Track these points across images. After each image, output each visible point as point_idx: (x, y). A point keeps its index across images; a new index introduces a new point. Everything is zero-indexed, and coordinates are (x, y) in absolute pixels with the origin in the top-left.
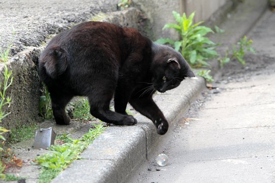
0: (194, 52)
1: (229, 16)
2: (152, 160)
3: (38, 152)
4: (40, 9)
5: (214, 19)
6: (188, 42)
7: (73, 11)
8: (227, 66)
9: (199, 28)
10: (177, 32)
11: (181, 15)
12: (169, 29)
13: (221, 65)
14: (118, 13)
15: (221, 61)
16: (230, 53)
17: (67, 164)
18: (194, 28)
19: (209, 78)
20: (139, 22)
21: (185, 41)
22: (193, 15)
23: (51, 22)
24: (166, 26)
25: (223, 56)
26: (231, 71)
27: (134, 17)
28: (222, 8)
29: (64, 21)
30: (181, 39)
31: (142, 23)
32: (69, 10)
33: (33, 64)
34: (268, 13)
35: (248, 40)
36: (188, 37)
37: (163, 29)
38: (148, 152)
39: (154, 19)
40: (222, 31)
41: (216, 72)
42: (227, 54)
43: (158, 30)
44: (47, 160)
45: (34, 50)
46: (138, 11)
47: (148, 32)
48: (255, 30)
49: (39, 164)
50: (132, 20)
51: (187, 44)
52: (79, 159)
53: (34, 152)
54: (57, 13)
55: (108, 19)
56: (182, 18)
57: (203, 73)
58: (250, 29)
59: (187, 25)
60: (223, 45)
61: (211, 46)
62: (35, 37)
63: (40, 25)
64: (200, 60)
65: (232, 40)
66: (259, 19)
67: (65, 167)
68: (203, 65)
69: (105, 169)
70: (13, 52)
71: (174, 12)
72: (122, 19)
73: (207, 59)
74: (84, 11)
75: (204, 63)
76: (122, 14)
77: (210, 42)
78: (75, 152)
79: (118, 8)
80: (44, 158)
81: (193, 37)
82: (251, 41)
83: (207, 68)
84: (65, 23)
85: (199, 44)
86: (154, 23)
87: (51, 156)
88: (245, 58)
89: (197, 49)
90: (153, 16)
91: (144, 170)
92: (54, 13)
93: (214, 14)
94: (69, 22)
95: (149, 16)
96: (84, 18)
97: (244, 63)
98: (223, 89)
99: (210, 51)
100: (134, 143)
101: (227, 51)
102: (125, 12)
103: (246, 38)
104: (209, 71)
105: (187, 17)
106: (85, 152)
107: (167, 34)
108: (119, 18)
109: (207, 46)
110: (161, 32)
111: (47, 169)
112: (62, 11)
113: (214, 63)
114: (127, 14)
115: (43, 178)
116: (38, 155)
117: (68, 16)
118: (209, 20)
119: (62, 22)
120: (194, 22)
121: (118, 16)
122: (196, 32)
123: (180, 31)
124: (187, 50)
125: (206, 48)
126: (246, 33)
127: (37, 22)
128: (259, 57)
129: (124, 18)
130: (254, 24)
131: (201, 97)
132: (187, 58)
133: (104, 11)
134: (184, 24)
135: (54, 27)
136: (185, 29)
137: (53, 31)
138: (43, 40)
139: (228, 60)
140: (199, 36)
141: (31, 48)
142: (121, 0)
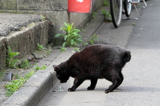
0: (73, 40)
1: (87, 24)
2: (54, 87)
3: (5, 82)
4: (7, 20)
5: (81, 26)
6: (70, 35)
7: (21, 21)
10: (66, 31)
11: (68, 24)
12: (62, 30)
13: (84, 46)
14: (40, 23)
15: (84, 44)
16: (88, 40)
17: (18, 88)
18: (73, 30)
19: (79, 51)
20: (49, 27)
21: (69, 35)
22: (73, 24)
23: (11, 26)
24: (61, 29)
25: (85, 42)
27: (47, 24)
28: (84, 21)
29: (17, 26)
30: (67, 34)
31: (51, 27)
32: (19, 21)
33: (4, 45)
34: (104, 23)
35: (96, 35)
36: (71, 33)
37: (60, 30)
38: (53, 83)
39: (56, 26)
40: (84, 31)
41: (82, 49)
42: (87, 41)
43: (58, 30)
44: (9, 86)
45: (4, 38)
46: (49, 22)
47: (53, 31)
48: (98, 30)
49: (6, 88)
50: (46, 25)
51: (70, 37)
52: (23, 86)
53: (4, 83)
54: (14, 22)
55: (36, 25)
56: (68, 25)
57: (76, 49)
59: (70, 28)
60: (85, 37)
62: (5, 32)
63: (7, 27)
64: (75, 43)
65: (89, 35)
66: (100, 26)
67: (17, 89)
68: (76, 46)
69: (34, 91)
71: (64, 23)
72: (42, 25)
73: (78, 43)
74: (26, 21)
75: (77, 45)
76: (42, 23)
77: (80, 36)
78: (21, 83)
79: (40, 21)
80: (8, 86)
81: (73, 33)
82: (97, 36)
83: (78, 47)
84: (18, 26)
85: (75, 36)
86: (56, 27)
87: (11, 84)
89: (74, 39)
90: (56, 24)
91: (51, 91)
92: (13, 22)
93: (81, 23)
94: (19, 26)
95: (53, 24)
96: (26, 25)
99: (79, 40)
100: (47, 79)
101: (87, 40)
102: (43, 22)
103: (95, 34)
104: (79, 48)
105: (70, 25)
106: (26, 83)
107: (61, 32)
108: (41, 25)
109: (78, 37)
110: (59, 31)
111: (9, 90)
112: (16, 21)
113: (81, 45)
114: (44, 23)
115: (8, 94)
116: (5, 84)
117: (19, 23)
118: (79, 26)
119: (16, 26)
120: (73, 28)
121: (40, 24)
122: (74, 31)
123: (67, 31)
124: (69, 39)
125: (78, 38)
126: (95, 32)
127: (5, 26)
129: (43, 25)
130: (98, 28)
132: (70, 43)
133: (35, 22)
134: (69, 28)
135: (13, 28)
136: (69, 30)
137: (12, 30)
138: (8, 34)
139: (87, 44)
140: (75, 33)
141: (3, 38)
142: (42, 17)
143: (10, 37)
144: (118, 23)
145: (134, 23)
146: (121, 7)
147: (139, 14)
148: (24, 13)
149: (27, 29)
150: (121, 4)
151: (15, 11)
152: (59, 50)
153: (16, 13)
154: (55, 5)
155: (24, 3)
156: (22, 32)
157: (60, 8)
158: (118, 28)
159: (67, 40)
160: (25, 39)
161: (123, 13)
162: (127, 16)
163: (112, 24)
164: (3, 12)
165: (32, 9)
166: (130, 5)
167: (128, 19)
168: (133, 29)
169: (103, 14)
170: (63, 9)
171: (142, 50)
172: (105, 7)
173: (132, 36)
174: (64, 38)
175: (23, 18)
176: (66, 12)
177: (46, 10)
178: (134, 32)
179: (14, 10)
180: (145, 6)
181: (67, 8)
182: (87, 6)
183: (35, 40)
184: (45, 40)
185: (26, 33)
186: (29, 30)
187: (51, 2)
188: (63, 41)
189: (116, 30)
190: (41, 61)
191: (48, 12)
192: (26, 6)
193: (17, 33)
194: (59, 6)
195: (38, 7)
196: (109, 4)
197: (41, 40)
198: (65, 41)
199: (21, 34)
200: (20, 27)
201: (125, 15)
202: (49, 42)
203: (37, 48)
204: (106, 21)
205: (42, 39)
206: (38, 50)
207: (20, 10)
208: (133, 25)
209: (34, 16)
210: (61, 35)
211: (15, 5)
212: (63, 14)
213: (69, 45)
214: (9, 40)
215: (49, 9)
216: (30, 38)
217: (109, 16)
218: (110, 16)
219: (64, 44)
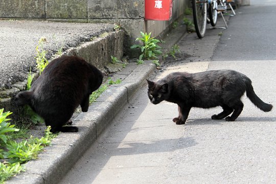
0: (151, 52)
1: (167, 35)
2: (130, 103)
4: (76, 30)
5: (160, 36)
6: (148, 46)
7: (92, 31)
8: (166, 59)
9: (153, 40)
11: (145, 34)
12: (139, 40)
13: (164, 58)
14: (114, 32)
15: (164, 56)
16: (168, 52)
18: (151, 40)
19: (158, 64)
20: (124, 37)
22: (150, 33)
23: (81, 36)
24: (137, 39)
25: (165, 54)
26: (168, 61)
27: (122, 34)
28: (164, 31)
30: (144, 45)
31: (126, 38)
32: (90, 31)
34: (187, 34)
35: (177, 46)
36: (148, 44)
38: (129, 99)
40: (164, 42)
41: (161, 62)
43: (134, 41)
46: (124, 31)
47: (128, 42)
48: (180, 42)
50: (121, 36)
51: (148, 48)
52: (95, 102)
54: (85, 32)
55: (109, 35)
57: (155, 62)
58: (178, 41)
60: (165, 49)
61: (159, 49)
62: (74, 43)
63: (76, 37)
64: (154, 55)
66: (182, 36)
69: (108, 106)
70: (64, 50)
71: (141, 32)
73: (157, 55)
74: (97, 31)
75: (156, 57)
77: (158, 47)
79: (114, 30)
81: (151, 44)
82: (179, 47)
83: (157, 59)
84: (89, 36)
85: (153, 47)
86: (132, 37)
88: (175, 55)
89: (152, 50)
90: (131, 34)
91: (126, 108)
92: (83, 32)
93: (160, 34)
95: (129, 34)
96: (97, 34)
97: (175, 57)
98: (165, 70)
99: (159, 51)
100: (122, 94)
102: (117, 32)
104: (158, 61)
105: (148, 34)
106: (98, 98)
107: (138, 43)
108: (115, 35)
109: (157, 49)
112: (87, 31)
113: (160, 57)
117: (90, 33)
118: (158, 36)
119: (87, 36)
120: (151, 37)
122: (151, 42)
123: (144, 41)
124: (147, 51)
126: (176, 43)
128: (182, 54)
129: (117, 35)
130: (180, 39)
131: (154, 73)
132: (147, 55)
133: (107, 31)
134: (146, 38)
135: (83, 38)
136: (147, 40)
137: (83, 40)
138: (78, 44)
139: (167, 56)
140: (153, 43)
141: (72, 48)
142: (116, 26)
143: (80, 48)
144: (203, 33)
145: (221, 33)
146: (206, 15)
147: (226, 23)
148: (96, 22)
149: (99, 39)
150: (206, 11)
151: (86, 20)
152: (136, 63)
153: (87, 22)
154: (130, 13)
155: (95, 11)
156: (93, 42)
157: (136, 16)
158: (203, 39)
159: (144, 52)
160: (97, 50)
161: (208, 22)
162: (213, 24)
163: (195, 34)
164: (72, 22)
165: (105, 17)
166: (216, 13)
167: (214, 28)
168: (220, 39)
169: (185, 24)
170: (140, 16)
171: (230, 62)
172: (188, 16)
173: (218, 46)
174: (141, 50)
175: (94, 27)
176: (143, 20)
177: (120, 18)
178: (221, 42)
179: (84, 19)
180: (233, 14)
181: (144, 15)
182: (167, 13)
183: (108, 51)
184: (120, 52)
185: (97, 44)
186: (101, 41)
187: (126, 9)
188: (140, 53)
189: (200, 40)
190: (115, 75)
191: (122, 20)
192: (98, 15)
193: (88, 43)
194: (134, 14)
195: (111, 15)
196: (192, 13)
197: (115, 51)
198: (143, 53)
199: (92, 45)
200: (92, 37)
201: (210, 24)
202: (124, 55)
203: (111, 62)
204: (189, 31)
205: (117, 51)
206: (112, 63)
207: (91, 19)
208: (219, 35)
209: (107, 26)
210: (138, 46)
211: (86, 14)
212: (140, 23)
213: (147, 57)
214: (79, 51)
215: (124, 17)
216: (103, 49)
217: (192, 26)
218: (194, 25)
219: (141, 56)
